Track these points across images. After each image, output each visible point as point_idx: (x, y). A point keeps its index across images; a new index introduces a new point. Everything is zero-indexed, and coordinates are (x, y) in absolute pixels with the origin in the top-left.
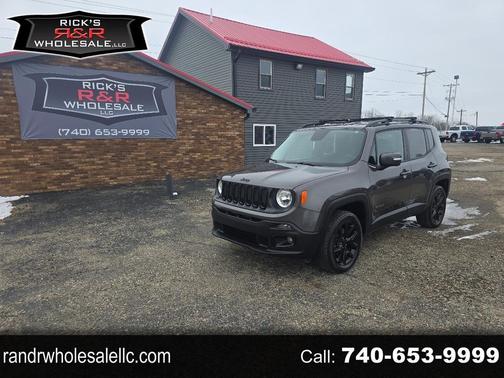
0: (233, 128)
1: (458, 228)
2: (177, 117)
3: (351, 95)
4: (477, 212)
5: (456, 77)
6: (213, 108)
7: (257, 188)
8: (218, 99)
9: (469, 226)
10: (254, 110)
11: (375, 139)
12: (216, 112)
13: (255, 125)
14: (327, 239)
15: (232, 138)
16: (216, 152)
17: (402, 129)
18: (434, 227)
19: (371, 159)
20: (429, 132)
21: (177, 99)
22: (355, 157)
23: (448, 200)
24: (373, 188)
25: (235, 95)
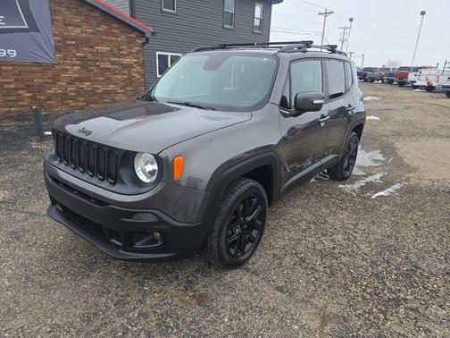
0: (129, 54)
1: (369, 179)
2: (55, 35)
3: (259, 28)
4: (380, 157)
5: (351, 20)
6: (102, 28)
7: (100, 147)
8: (109, 17)
9: (378, 176)
10: (153, 34)
11: (289, 71)
12: (106, 33)
13: (158, 53)
14: (218, 223)
15: (129, 67)
16: (108, 81)
17: (322, 59)
18: (344, 179)
19: (284, 99)
20: (347, 64)
21: (53, 13)
22: (262, 98)
23: (359, 147)
24: (284, 140)
25: (132, 15)
